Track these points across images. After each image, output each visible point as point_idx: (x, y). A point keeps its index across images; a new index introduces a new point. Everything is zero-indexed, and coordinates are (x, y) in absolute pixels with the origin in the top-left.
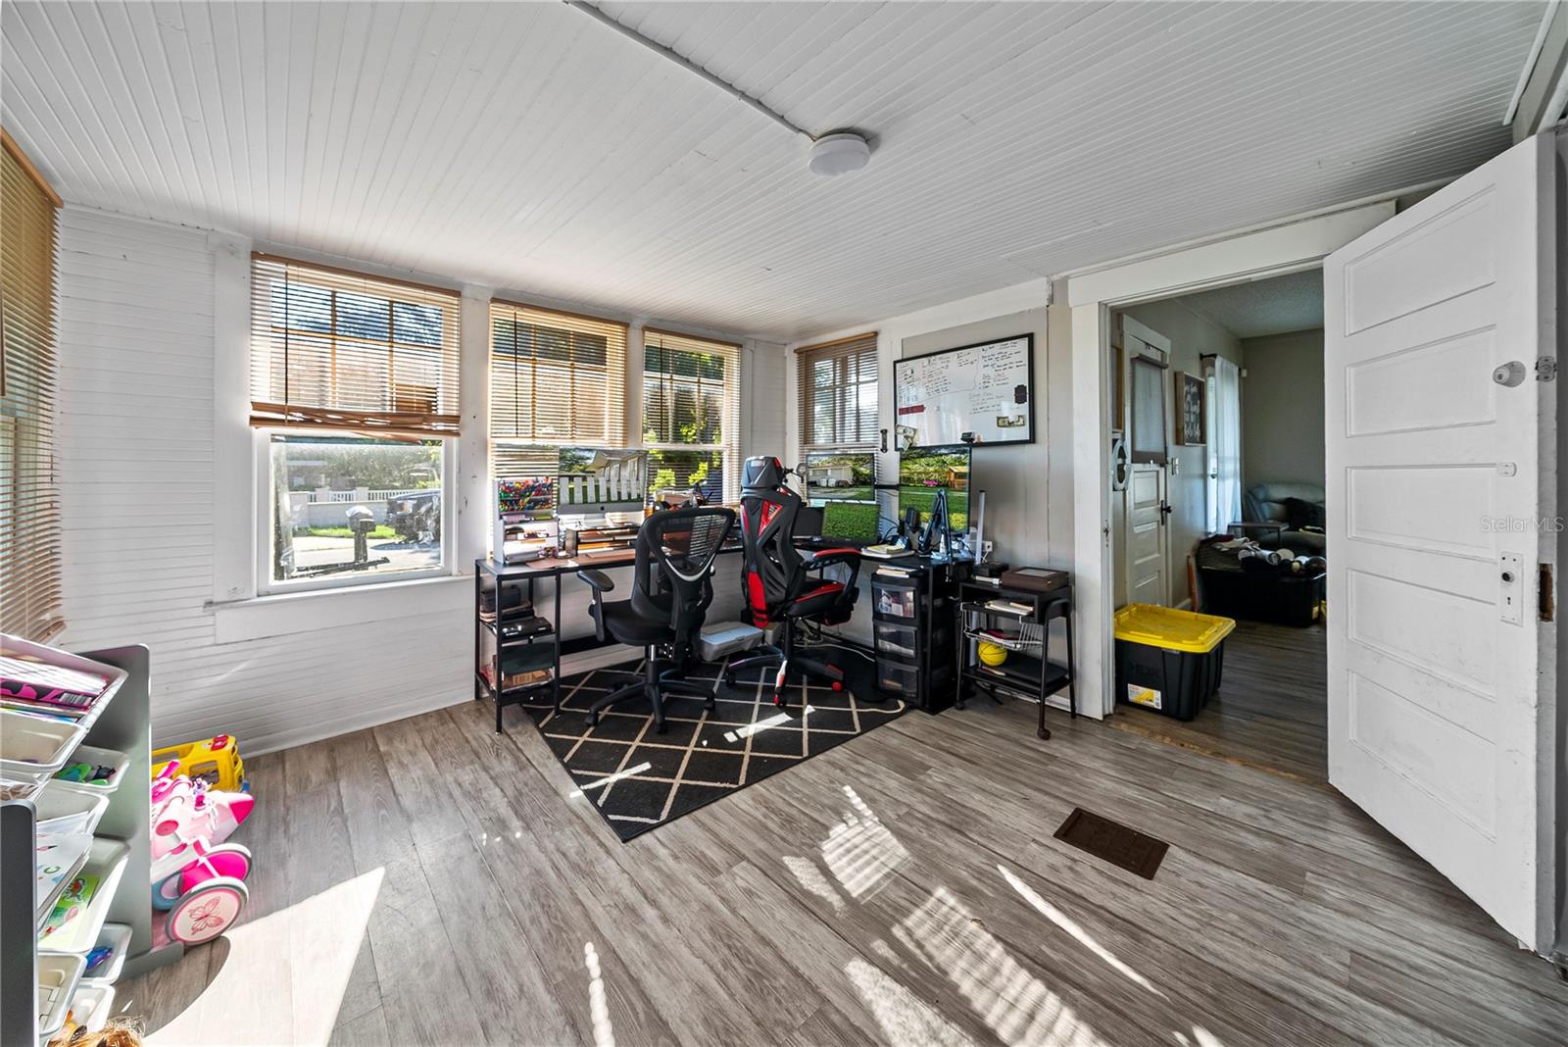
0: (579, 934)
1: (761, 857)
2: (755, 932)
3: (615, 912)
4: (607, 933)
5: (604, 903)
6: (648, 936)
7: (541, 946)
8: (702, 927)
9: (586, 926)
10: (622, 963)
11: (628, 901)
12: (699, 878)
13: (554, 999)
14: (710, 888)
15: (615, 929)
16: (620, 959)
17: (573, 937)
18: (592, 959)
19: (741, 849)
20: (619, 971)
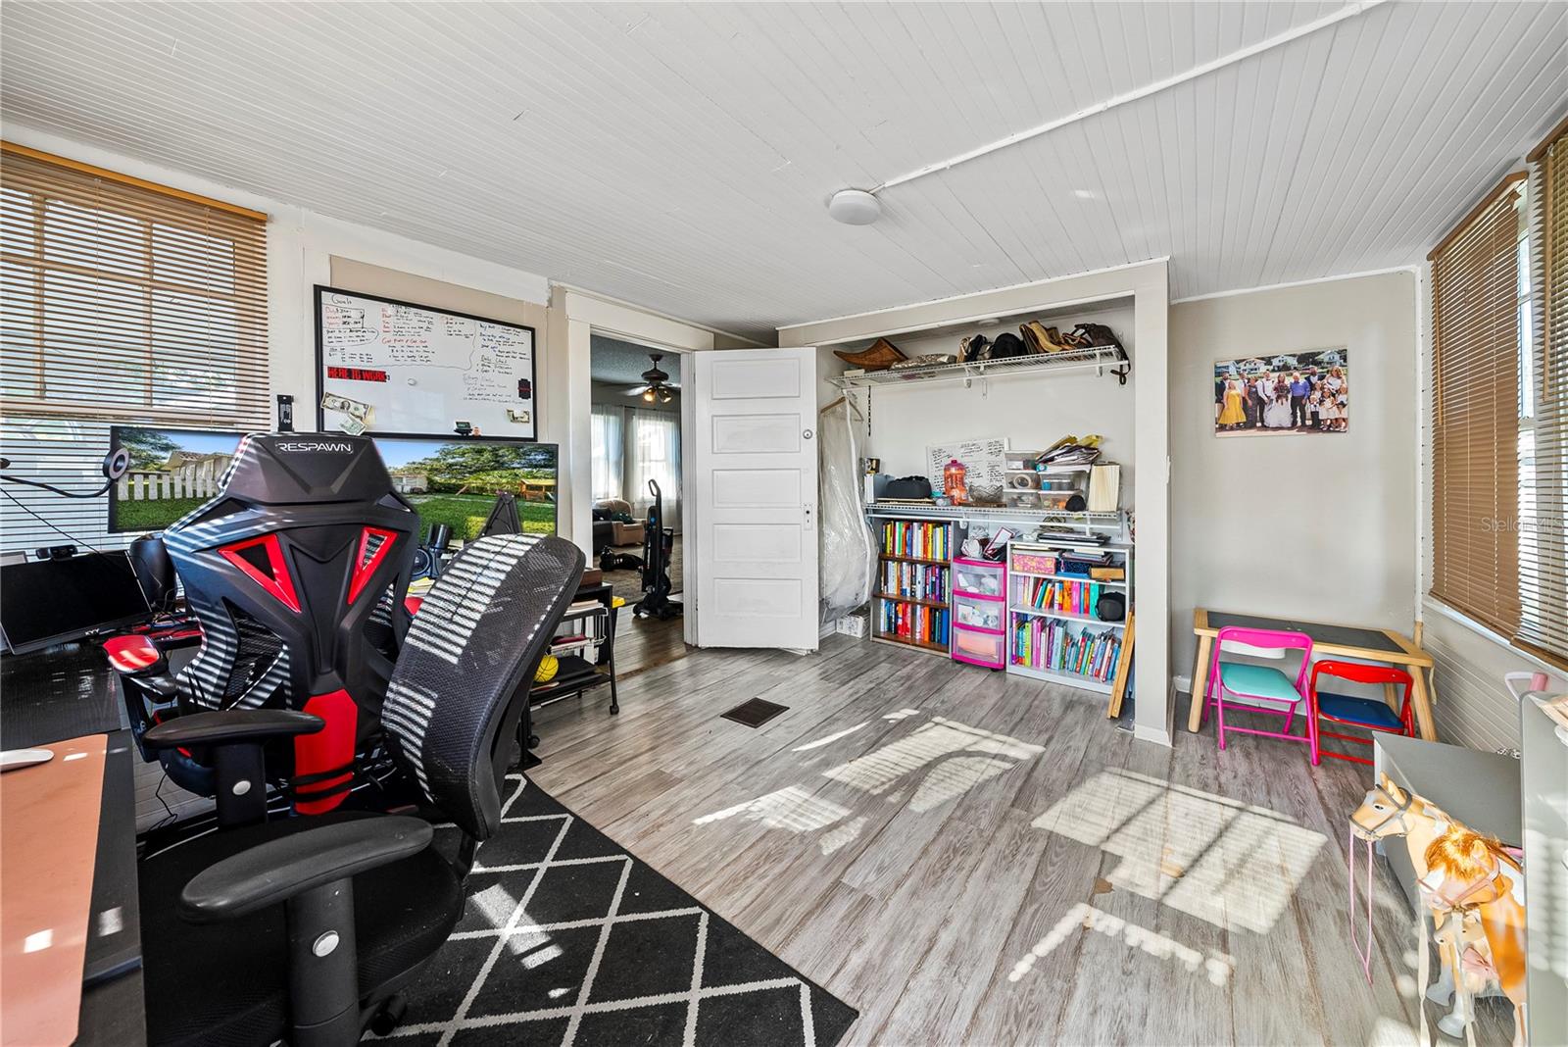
0: (1010, 992)
1: (831, 869)
2: (920, 858)
3: (964, 971)
4: (991, 966)
5: (961, 988)
6: (971, 929)
7: (1047, 1025)
8: (936, 893)
9: (997, 991)
10: (1008, 938)
11: (944, 965)
12: (880, 912)
13: (1076, 976)
14: (889, 898)
15: (983, 961)
16: (1006, 942)
17: (1016, 998)
18: (1022, 968)
19: (825, 887)
20: (1016, 938)
